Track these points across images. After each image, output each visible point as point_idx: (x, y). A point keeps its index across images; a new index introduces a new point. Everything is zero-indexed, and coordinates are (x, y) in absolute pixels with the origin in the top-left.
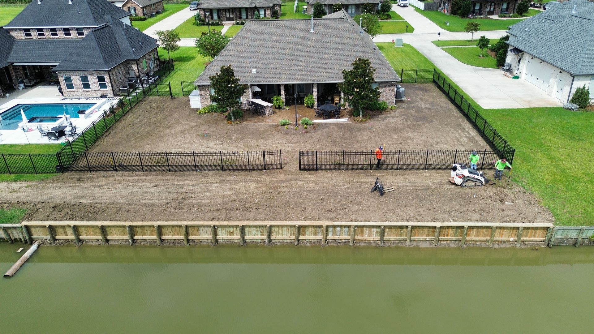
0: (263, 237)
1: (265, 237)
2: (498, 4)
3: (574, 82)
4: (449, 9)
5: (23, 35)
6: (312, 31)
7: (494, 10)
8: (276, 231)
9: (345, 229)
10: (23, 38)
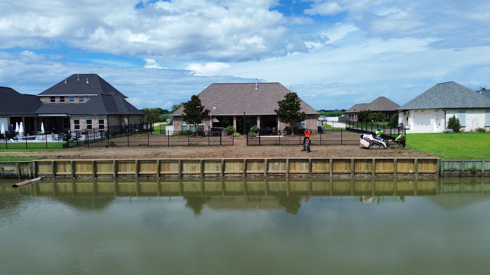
0: (218, 172)
1: (220, 171)
2: (392, 114)
3: (446, 114)
4: (356, 119)
5: (49, 101)
6: (256, 89)
7: (389, 118)
8: (228, 166)
9: (282, 163)
10: (49, 103)
